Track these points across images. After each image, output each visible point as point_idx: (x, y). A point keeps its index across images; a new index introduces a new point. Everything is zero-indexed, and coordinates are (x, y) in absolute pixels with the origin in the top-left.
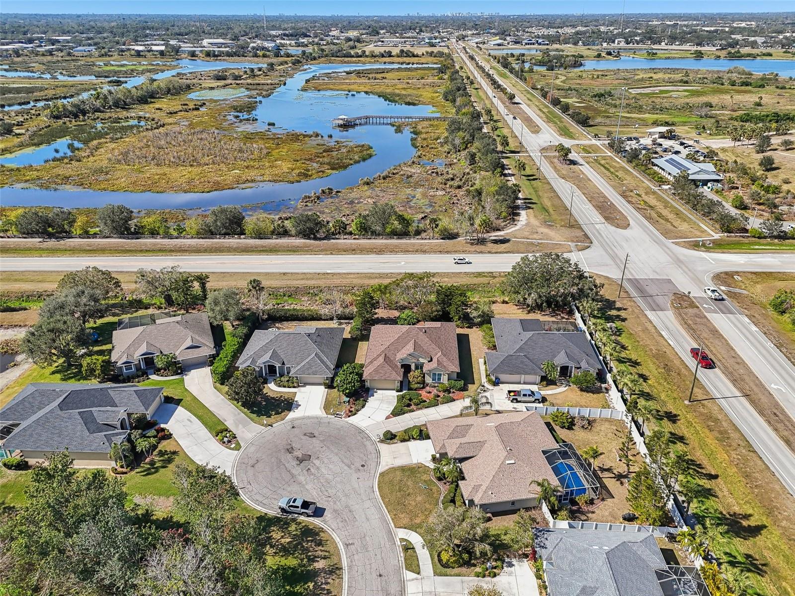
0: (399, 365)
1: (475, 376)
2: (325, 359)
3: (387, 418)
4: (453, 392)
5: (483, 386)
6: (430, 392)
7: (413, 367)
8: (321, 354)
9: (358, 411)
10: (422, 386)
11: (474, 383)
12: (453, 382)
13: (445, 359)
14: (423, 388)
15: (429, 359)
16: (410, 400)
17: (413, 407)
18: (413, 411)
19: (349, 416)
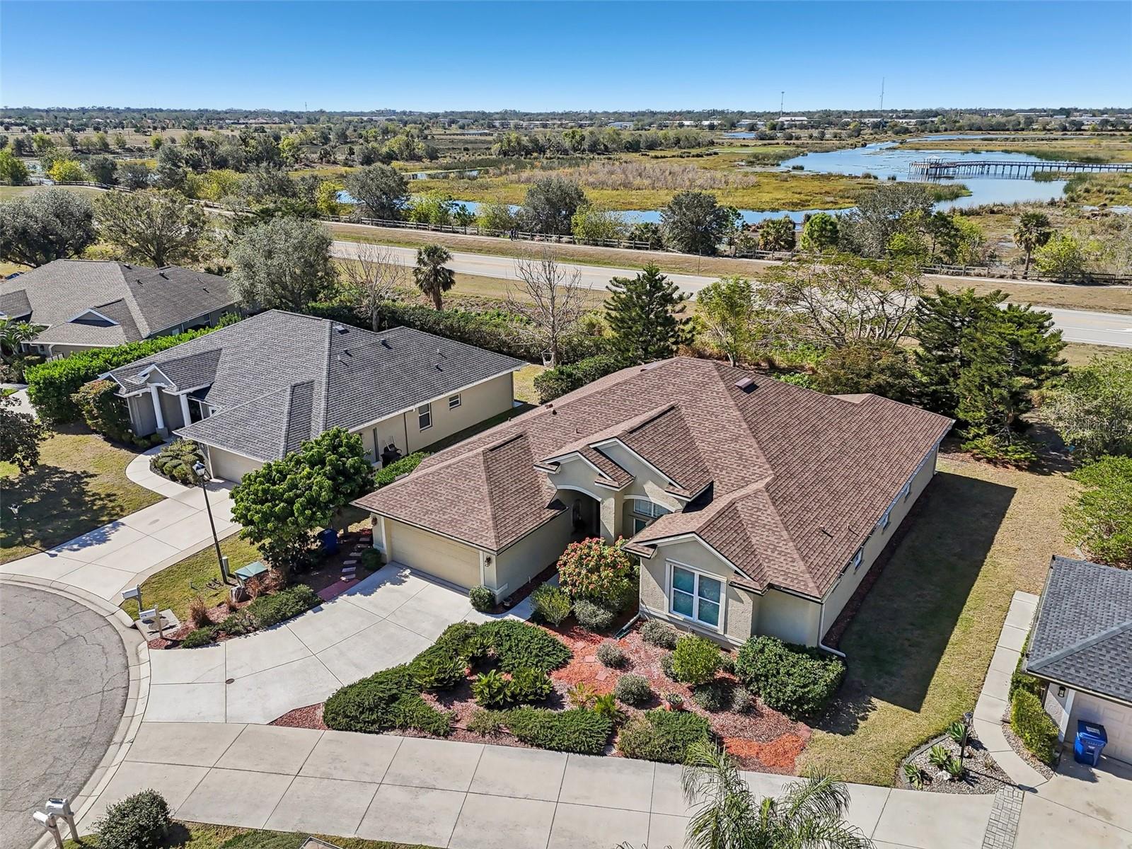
0: (549, 490)
1: (948, 670)
2: (319, 406)
3: (290, 719)
4: (749, 710)
5: (969, 741)
6: (621, 664)
7: (609, 518)
8: (320, 391)
9: (232, 631)
10: (603, 616)
11: (914, 702)
12: (774, 649)
13: (770, 515)
14: (613, 628)
15: (688, 496)
16: (481, 663)
17: (469, 710)
18: (447, 733)
19: (175, 644)
